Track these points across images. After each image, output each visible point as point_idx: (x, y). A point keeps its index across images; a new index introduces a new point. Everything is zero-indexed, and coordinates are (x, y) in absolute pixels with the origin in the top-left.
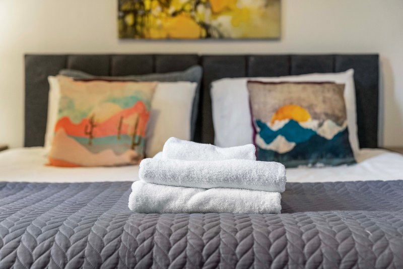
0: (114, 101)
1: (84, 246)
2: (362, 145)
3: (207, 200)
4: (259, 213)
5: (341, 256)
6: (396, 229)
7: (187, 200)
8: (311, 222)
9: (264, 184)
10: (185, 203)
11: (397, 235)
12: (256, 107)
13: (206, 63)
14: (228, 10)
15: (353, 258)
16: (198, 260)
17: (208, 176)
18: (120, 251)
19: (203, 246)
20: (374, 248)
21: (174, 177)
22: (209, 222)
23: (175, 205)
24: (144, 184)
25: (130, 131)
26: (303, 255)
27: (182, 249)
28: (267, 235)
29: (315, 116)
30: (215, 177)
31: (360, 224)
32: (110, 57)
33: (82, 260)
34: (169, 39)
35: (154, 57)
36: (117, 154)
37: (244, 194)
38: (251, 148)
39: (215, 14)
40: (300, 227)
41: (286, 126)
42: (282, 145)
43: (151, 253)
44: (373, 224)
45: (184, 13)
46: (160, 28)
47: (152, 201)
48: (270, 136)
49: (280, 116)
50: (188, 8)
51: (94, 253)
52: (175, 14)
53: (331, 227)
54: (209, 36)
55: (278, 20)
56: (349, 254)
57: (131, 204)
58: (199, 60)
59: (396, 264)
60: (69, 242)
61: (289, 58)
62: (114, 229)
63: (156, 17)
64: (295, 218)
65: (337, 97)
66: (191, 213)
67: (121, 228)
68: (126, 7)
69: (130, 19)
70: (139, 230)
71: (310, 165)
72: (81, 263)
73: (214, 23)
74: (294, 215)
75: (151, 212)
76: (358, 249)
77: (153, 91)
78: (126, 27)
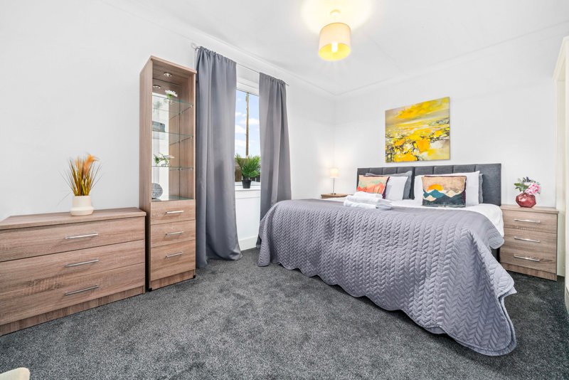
13: (416, 170)
14: (426, 150)
25: (377, 191)
29: (446, 189)
34: (403, 162)
35: (397, 168)
39: (420, 152)
41: (433, 192)
42: (431, 198)
45: (408, 153)
46: (399, 159)
48: (426, 195)
49: (431, 188)
50: (410, 151)
52: (405, 154)
54: (418, 160)
58: (412, 169)
61: (453, 167)
63: (398, 155)
68: (389, 152)
69: (389, 156)
73: (420, 155)
78: (388, 159)
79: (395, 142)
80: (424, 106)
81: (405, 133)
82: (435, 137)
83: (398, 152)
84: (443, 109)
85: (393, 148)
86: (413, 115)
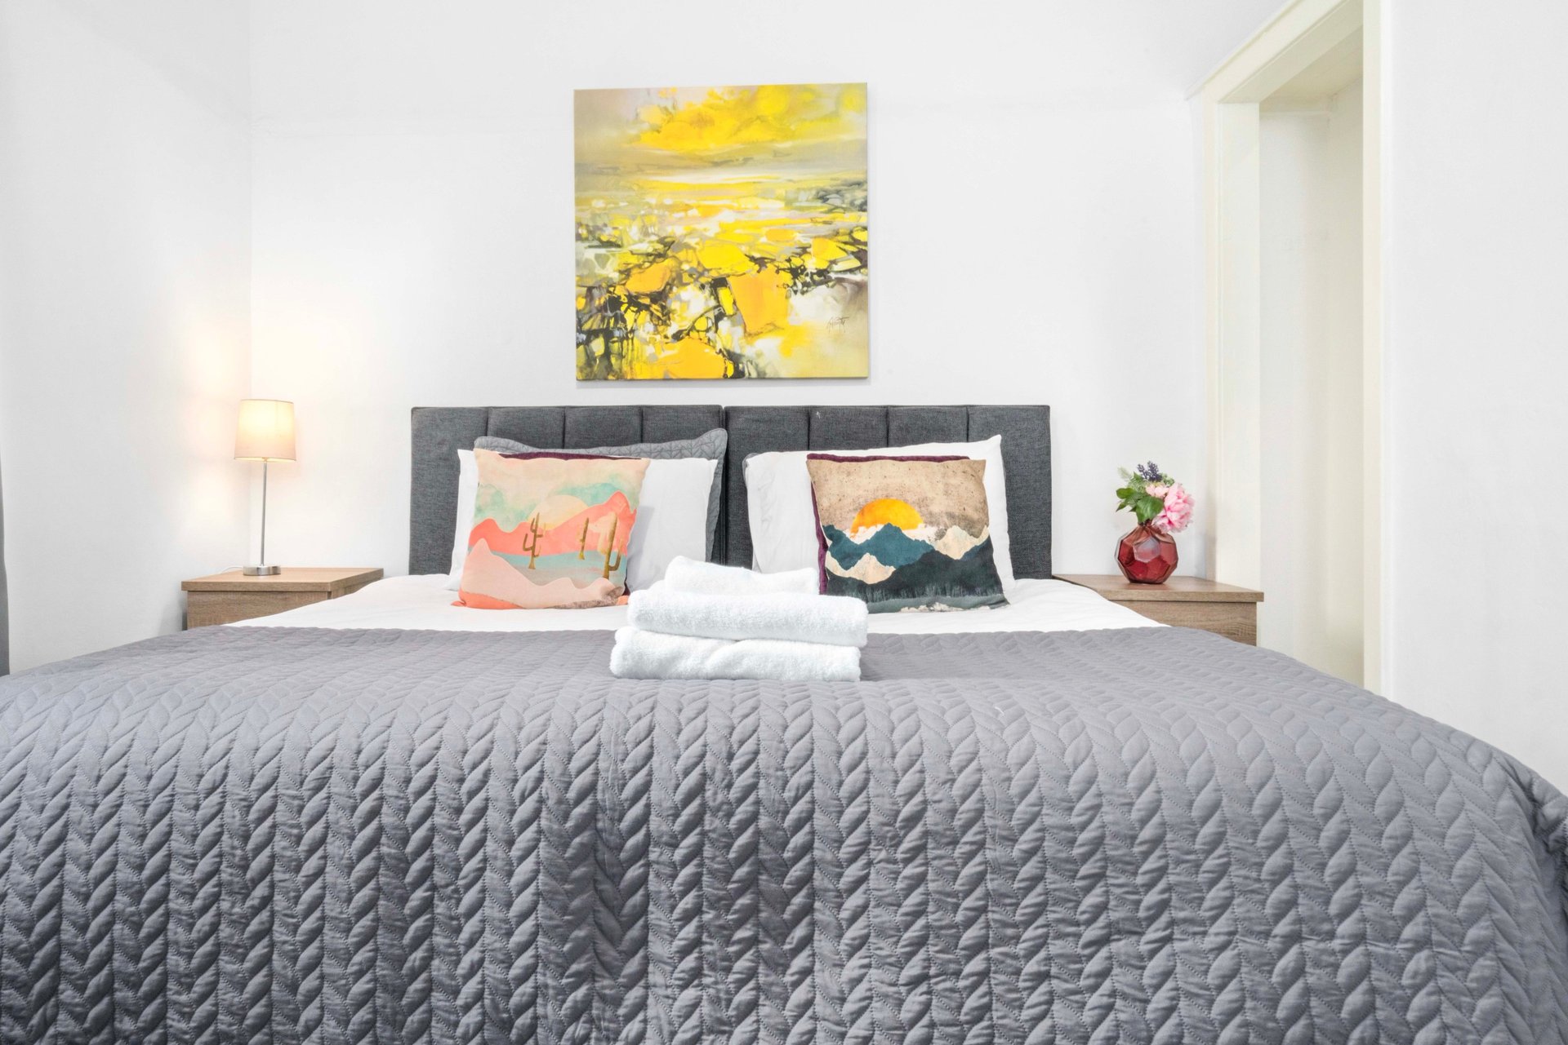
0: (573, 492)
1: (545, 726)
2: (1019, 573)
3: (737, 660)
4: (824, 680)
5: (953, 746)
6: (1044, 705)
7: (705, 658)
8: (908, 694)
9: (831, 635)
10: (702, 663)
11: (1045, 715)
12: (824, 503)
13: (737, 423)
14: (774, 327)
15: (971, 749)
16: (725, 750)
17: (740, 619)
18: (603, 734)
19: (733, 728)
20: (1007, 732)
21: (683, 620)
22: (743, 692)
23: (686, 665)
24: (636, 632)
25: (601, 545)
26: (892, 744)
27: (699, 732)
28: (834, 712)
29: (931, 520)
30: (750, 621)
31: (987, 697)
32: (563, 412)
33: (543, 747)
35: (642, 412)
36: (579, 585)
37: (799, 650)
38: (813, 576)
39: (749, 335)
40: (888, 700)
41: (878, 536)
42: (871, 570)
43: (650, 738)
44: (1009, 697)
45: (693, 334)
46: (653, 359)
47: (648, 659)
48: (849, 556)
49: (868, 518)
50: (702, 325)
51: (561, 736)
52: (677, 337)
53: (939, 701)
54: (739, 375)
55: (864, 345)
56: (965, 743)
57: (616, 663)
58: (724, 417)
59: (1039, 758)
60: (523, 719)
62: (592, 700)
63: (646, 342)
64: (881, 688)
65: (971, 485)
66: (711, 679)
67: (602, 699)
68: (593, 324)
69: (598, 346)
70: (630, 703)
71: (922, 607)
72: (541, 753)
73: (747, 350)
74: (881, 683)
75: (647, 678)
76: (980, 735)
77: (642, 474)
78: (590, 359)
79: (626, 273)
80: (766, 107)
81: (676, 231)
82: (812, 264)
83: (640, 322)
84: (846, 137)
85: (614, 303)
86: (712, 143)
